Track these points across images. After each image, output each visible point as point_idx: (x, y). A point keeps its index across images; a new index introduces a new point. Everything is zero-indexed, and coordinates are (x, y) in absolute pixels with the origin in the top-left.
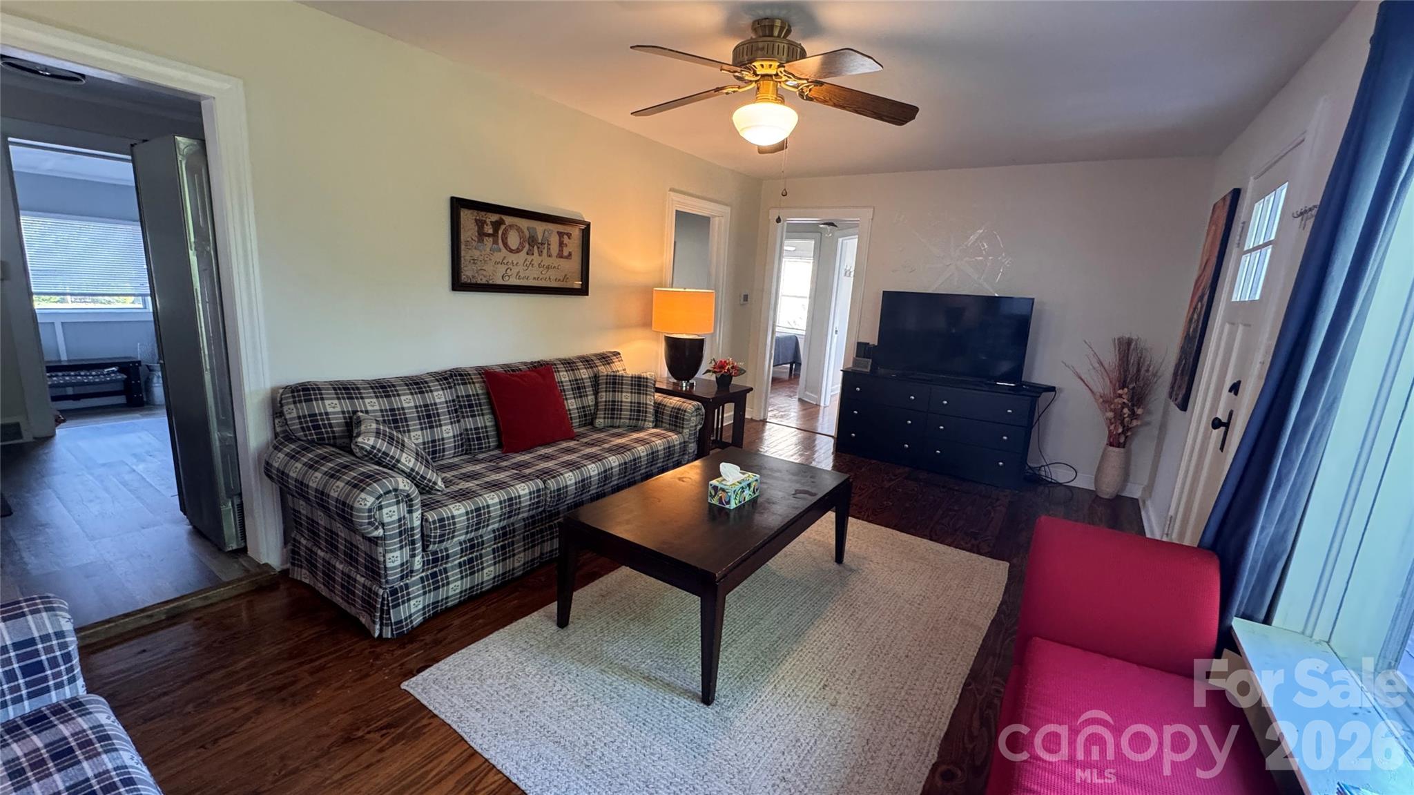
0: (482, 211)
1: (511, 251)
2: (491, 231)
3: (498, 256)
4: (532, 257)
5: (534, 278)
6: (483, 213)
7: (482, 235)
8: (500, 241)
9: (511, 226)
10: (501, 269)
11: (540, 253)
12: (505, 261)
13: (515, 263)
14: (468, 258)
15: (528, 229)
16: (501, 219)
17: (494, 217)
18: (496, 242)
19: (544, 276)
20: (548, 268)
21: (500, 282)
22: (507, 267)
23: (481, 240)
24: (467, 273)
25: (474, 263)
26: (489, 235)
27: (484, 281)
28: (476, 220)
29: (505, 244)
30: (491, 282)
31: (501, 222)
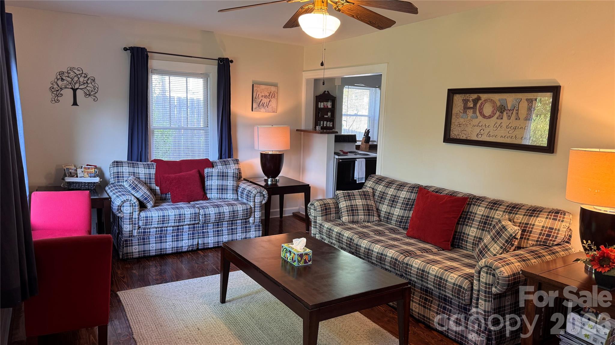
0: (467, 94)
1: (484, 117)
2: (472, 106)
3: (475, 122)
4: (502, 121)
5: (502, 137)
6: (468, 95)
7: (466, 108)
8: (478, 111)
9: (486, 101)
10: (477, 130)
11: (509, 117)
12: (480, 125)
13: (487, 125)
14: (456, 123)
15: (499, 100)
16: (479, 96)
17: (474, 96)
18: (474, 112)
19: (511, 135)
20: (515, 129)
21: (475, 138)
22: (481, 128)
23: (465, 112)
24: (455, 133)
25: (460, 126)
26: (470, 108)
27: (464, 138)
28: (463, 100)
29: (481, 113)
30: (469, 138)
31: (479, 99)
